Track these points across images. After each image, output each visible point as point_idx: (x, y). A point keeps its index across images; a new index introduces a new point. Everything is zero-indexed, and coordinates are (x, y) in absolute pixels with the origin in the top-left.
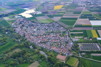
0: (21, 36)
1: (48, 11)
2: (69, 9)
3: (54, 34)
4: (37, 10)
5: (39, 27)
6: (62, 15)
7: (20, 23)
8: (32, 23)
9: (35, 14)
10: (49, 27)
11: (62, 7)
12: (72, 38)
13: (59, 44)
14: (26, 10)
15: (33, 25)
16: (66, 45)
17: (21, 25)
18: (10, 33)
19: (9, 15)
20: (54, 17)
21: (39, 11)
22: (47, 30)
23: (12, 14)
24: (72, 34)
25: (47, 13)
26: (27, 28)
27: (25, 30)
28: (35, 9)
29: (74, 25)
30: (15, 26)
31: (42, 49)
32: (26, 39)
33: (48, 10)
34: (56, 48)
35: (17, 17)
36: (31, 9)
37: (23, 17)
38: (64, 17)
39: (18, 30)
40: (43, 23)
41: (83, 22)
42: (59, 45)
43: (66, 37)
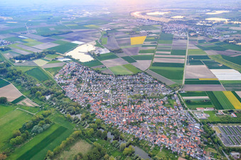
0: (81, 107)
1: (122, 47)
2: (160, 45)
3: (150, 102)
4: (98, 45)
5: (114, 83)
6: (151, 58)
7: (72, 75)
8: (97, 74)
9: (98, 55)
10: (134, 83)
11: (146, 40)
12: (191, 111)
13: (171, 127)
14: (76, 46)
15: (100, 80)
16: (186, 132)
17: (74, 79)
18: (56, 100)
19: (44, 56)
20: (138, 61)
21: (103, 48)
22: (132, 91)
23: (50, 52)
24: (188, 102)
25: (119, 51)
26: (90, 85)
27: (87, 92)
28: (95, 44)
29: (184, 80)
30: (62, 81)
31: (137, 142)
32: (94, 115)
33: (120, 45)
34: (168, 140)
35: (62, 60)
36: (86, 42)
37: (74, 60)
38: (156, 60)
39: (71, 90)
40: (119, 75)
41: (198, 73)
42: (170, 129)
43: (180, 110)
